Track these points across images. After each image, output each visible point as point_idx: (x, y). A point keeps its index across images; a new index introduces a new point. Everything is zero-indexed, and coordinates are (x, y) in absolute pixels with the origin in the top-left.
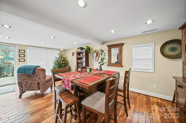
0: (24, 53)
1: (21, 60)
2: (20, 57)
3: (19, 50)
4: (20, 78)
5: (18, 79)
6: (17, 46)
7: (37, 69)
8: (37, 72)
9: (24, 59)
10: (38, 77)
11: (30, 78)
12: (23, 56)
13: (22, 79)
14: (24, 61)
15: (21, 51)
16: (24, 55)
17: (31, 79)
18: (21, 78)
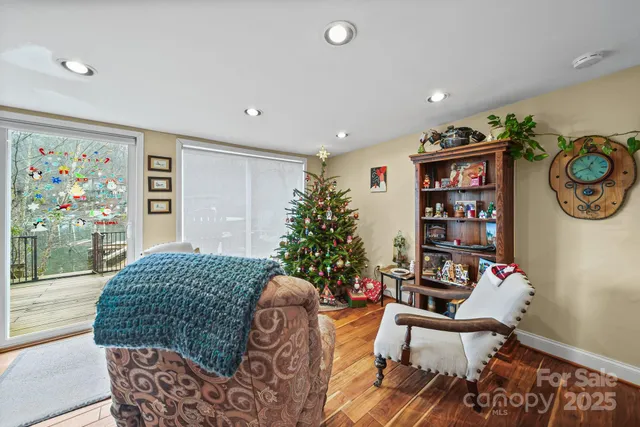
0: (170, 170)
1: (155, 207)
2: (150, 190)
3: (150, 157)
4: (131, 366)
5: (114, 378)
6: (140, 137)
7: (268, 304)
8: (266, 333)
9: (170, 201)
10: (275, 381)
11: (202, 383)
12: (163, 184)
13: (142, 381)
14: (170, 212)
15: (155, 163)
16: (170, 179)
17: (208, 388)
18: (135, 372)
